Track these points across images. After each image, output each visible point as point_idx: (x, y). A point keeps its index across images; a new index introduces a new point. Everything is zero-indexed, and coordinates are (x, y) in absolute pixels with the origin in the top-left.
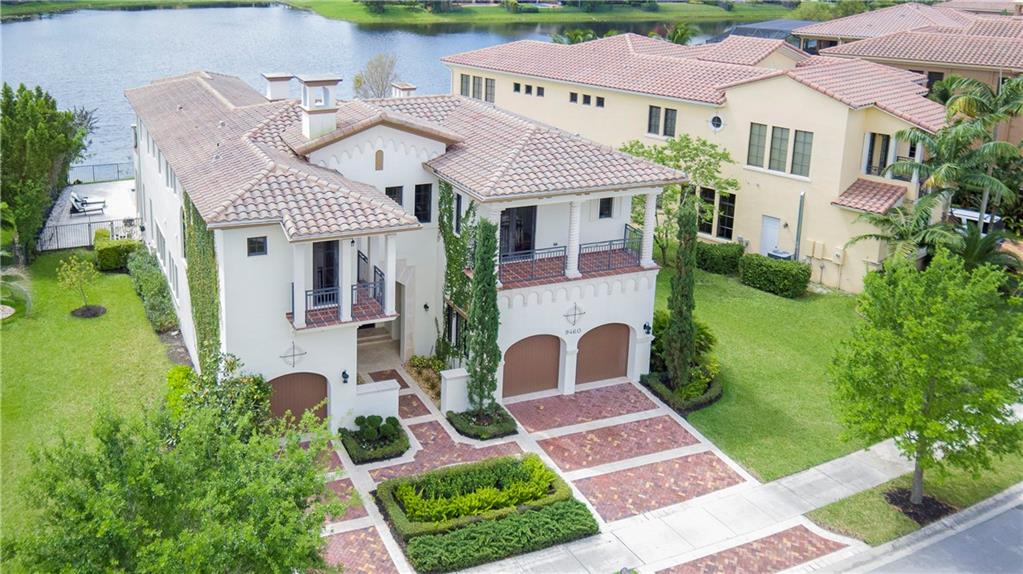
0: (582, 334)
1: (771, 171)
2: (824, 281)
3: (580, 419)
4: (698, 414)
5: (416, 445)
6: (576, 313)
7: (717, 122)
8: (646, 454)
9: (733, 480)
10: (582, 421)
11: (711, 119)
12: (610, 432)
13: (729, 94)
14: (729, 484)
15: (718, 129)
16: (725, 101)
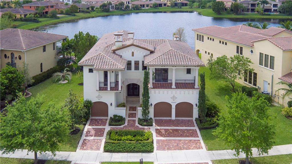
0: (176, 104)
1: (265, 67)
2: (279, 102)
3: (171, 126)
4: (205, 130)
5: (126, 124)
6: (174, 98)
7: (252, 51)
8: (181, 137)
9: (200, 148)
10: (172, 126)
11: (250, 51)
12: (177, 130)
13: (255, 44)
14: (198, 149)
15: (252, 54)
16: (253, 46)
